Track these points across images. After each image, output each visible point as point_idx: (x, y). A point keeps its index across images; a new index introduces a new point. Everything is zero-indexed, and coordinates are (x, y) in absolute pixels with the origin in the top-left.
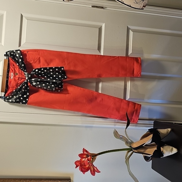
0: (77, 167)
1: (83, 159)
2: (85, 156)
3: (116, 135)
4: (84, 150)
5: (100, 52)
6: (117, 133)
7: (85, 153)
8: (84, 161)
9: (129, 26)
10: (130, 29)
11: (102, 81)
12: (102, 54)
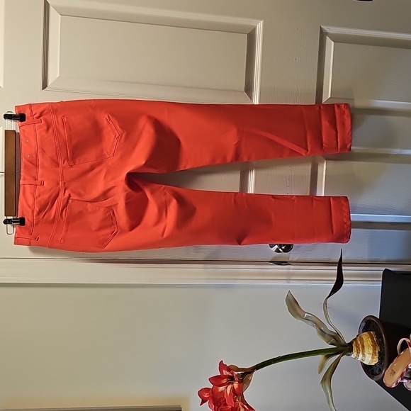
0: (203, 402)
1: (221, 389)
2: (225, 381)
3: (295, 310)
4: (222, 366)
5: (251, 97)
6: (296, 306)
7: (225, 373)
8: (222, 392)
9: (326, 28)
10: (327, 34)
11: (257, 168)
12: (256, 101)
